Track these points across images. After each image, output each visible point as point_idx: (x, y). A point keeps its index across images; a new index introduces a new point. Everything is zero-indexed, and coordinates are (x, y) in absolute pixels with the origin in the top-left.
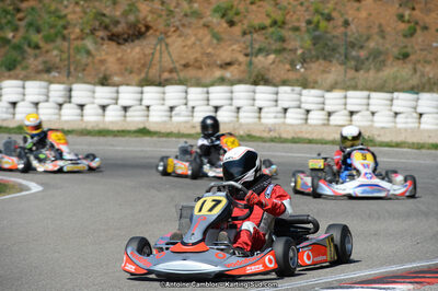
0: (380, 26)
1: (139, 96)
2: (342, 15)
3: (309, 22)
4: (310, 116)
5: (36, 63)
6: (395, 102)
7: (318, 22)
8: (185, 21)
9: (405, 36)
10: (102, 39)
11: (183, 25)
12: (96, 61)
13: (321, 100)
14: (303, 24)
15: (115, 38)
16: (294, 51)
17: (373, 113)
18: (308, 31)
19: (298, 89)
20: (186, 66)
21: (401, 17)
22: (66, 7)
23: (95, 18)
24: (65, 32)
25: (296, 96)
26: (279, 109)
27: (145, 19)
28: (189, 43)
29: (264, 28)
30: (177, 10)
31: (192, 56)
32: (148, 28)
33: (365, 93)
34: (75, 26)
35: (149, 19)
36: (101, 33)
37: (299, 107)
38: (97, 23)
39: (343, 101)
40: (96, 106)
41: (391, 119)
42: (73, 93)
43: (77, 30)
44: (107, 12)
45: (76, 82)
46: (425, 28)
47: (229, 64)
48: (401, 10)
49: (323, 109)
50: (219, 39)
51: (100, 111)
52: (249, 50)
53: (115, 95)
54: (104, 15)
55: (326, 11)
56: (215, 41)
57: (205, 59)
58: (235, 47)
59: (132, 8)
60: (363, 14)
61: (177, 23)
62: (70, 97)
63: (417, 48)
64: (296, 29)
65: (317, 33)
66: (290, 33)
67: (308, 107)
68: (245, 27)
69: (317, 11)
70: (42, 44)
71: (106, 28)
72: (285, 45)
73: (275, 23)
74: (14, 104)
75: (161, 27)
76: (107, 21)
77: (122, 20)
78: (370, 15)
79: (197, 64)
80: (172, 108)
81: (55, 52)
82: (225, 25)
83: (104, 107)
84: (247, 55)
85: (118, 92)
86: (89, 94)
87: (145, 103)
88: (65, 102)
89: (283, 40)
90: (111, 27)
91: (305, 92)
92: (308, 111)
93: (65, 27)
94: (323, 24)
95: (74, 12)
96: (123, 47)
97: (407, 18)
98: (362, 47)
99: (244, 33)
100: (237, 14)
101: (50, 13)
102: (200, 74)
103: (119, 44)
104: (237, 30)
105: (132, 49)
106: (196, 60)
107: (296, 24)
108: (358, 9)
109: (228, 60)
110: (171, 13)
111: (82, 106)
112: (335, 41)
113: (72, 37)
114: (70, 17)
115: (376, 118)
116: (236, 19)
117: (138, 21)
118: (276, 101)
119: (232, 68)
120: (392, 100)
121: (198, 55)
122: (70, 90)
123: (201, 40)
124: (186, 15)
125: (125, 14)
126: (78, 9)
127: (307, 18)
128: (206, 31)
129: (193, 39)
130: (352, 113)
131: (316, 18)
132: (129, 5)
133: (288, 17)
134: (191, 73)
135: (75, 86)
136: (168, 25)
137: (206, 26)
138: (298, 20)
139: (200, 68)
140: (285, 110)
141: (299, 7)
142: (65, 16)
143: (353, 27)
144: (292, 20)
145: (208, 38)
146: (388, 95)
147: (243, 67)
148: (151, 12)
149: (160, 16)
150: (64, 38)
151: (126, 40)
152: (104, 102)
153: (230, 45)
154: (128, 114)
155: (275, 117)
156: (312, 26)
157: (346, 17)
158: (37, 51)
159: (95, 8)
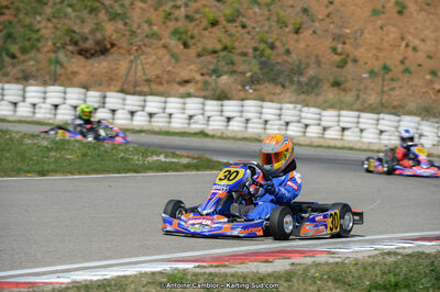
0: (317, 56)
1: (163, 105)
2: (284, 45)
3: (255, 49)
4: (308, 129)
5: (15, 71)
6: (381, 121)
7: (264, 50)
8: (147, 41)
9: (338, 67)
10: (72, 53)
11: (145, 45)
12: (68, 72)
13: (318, 116)
14: (250, 51)
15: (83, 53)
16: (243, 73)
17: (362, 131)
18: (255, 57)
19: (299, 106)
20: (148, 81)
21: (334, 50)
22: (39, 22)
23: (67, 34)
24: (39, 45)
25: (297, 113)
26: (282, 122)
27: (110, 37)
28: (150, 60)
29: (215, 52)
30: (139, 31)
31: (153, 73)
32: (113, 45)
33: (356, 113)
34: (47, 39)
35: (114, 37)
36: (71, 48)
37: (299, 122)
38: (68, 39)
39: (336, 119)
40: (125, 111)
41: (377, 136)
42: (107, 100)
43: (50, 44)
44: (76, 28)
45: (110, 91)
46: (355, 61)
47: (187, 82)
48: (334, 44)
49: (319, 125)
50: (177, 60)
51: (129, 116)
52: (204, 71)
53: (142, 103)
54: (74, 32)
55: (270, 41)
56: (173, 61)
57: (166, 76)
58: (192, 67)
59: (98, 28)
60: (302, 45)
61: (139, 43)
62: (104, 103)
63: (349, 77)
64: (245, 54)
65: (263, 59)
66: (240, 58)
67: (307, 122)
68: (199, 49)
69: (263, 41)
70: (18, 54)
71: (76, 43)
72: (235, 68)
73: (225, 48)
74: (56, 106)
75: (125, 45)
76: (77, 37)
77: (90, 37)
78: (308, 46)
79: (158, 80)
80: (191, 117)
81: (32, 63)
82: (182, 47)
83: (132, 113)
84: (202, 75)
85: (145, 101)
86: (120, 101)
87: (168, 111)
88: (100, 107)
89: (233, 63)
90: (80, 43)
91: (305, 109)
92: (307, 126)
93: (38, 40)
94: (268, 52)
95: (46, 28)
96: (90, 61)
97: (339, 50)
98: (301, 74)
99: (199, 55)
100: (192, 37)
101: (25, 27)
102: (161, 89)
103: (87, 58)
104: (192, 52)
105: (100, 63)
106: (158, 77)
107: (245, 50)
108: (297, 41)
109: (186, 78)
110: (133, 33)
111: (113, 111)
112: (279, 67)
113: (46, 49)
114: (43, 31)
115: (364, 134)
116: (191, 42)
117: (105, 39)
118: (280, 115)
119: (190, 85)
120: (378, 120)
121: (159, 72)
122: (105, 97)
123: (160, 59)
124: (147, 36)
125: (93, 32)
126: (50, 25)
127: (254, 45)
128: (165, 51)
129: (154, 57)
130: (344, 129)
131: (262, 46)
132: (96, 24)
133: (237, 44)
134: (154, 87)
135: (108, 94)
136: (131, 44)
137: (165, 47)
138: (246, 47)
139: (161, 84)
140: (287, 123)
141: (246, 36)
142: (38, 30)
143: (293, 55)
144: (240, 46)
145: (167, 57)
146: (375, 116)
147: (200, 85)
148: (117, 31)
149: (124, 35)
150: (38, 50)
151: (93, 55)
152: (134, 109)
153: (188, 65)
154: (153, 120)
155: (279, 129)
156: (258, 53)
157: (287, 47)
158: (15, 61)
159: (64, 24)
